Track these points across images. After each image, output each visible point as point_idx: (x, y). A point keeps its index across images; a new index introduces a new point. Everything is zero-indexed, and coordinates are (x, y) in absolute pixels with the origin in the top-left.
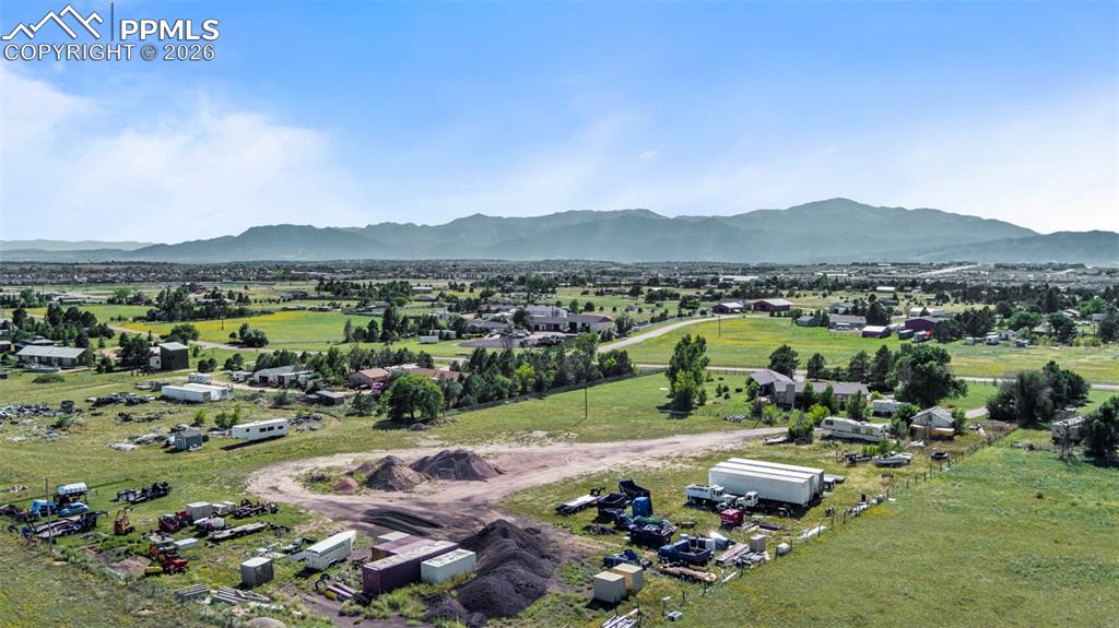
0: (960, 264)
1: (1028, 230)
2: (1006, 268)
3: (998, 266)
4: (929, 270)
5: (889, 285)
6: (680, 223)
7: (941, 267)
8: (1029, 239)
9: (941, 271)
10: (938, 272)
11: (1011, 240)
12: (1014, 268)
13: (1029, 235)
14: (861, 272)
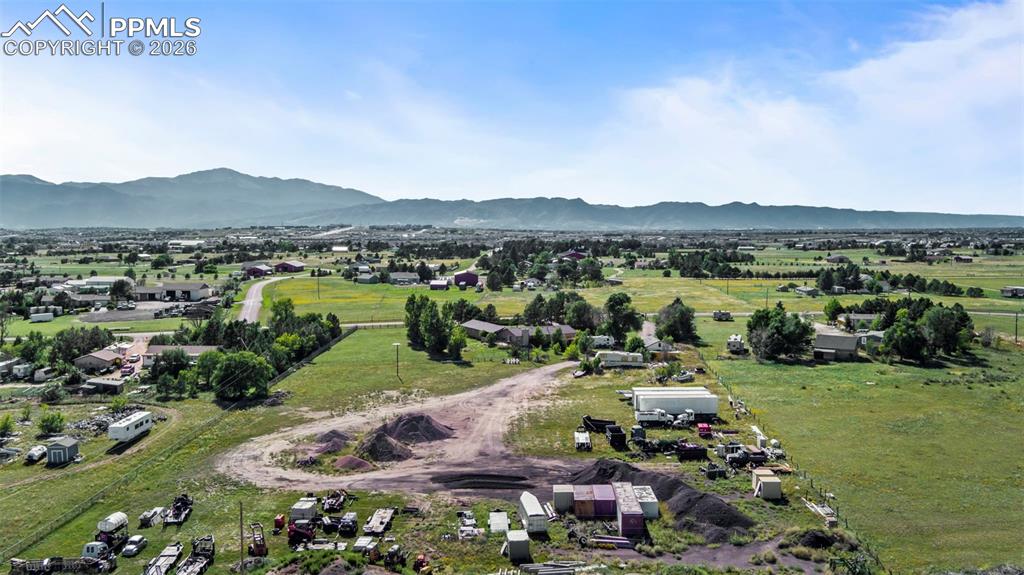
0: (342, 226)
1: (377, 198)
2: (378, 229)
3: (372, 228)
4: (319, 232)
5: (341, 244)
6: (68, 189)
7: (328, 229)
8: (379, 205)
9: (329, 233)
10: (325, 234)
11: (367, 206)
12: (384, 229)
13: (381, 202)
14: (264, 234)
